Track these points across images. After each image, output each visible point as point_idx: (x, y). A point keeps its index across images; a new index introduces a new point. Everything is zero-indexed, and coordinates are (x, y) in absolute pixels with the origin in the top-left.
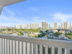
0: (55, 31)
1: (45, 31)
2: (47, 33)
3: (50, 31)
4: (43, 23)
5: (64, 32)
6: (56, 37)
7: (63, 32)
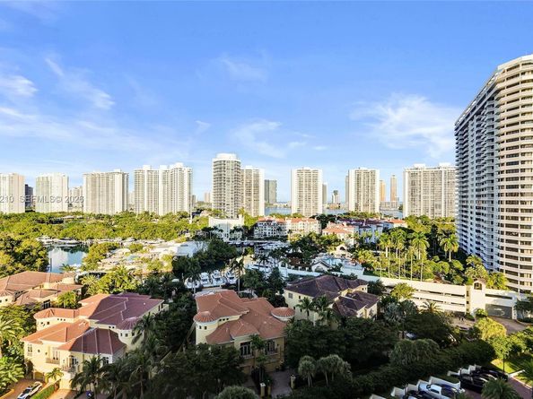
0: (299, 225)
1: (236, 229)
2: (246, 242)
3: (268, 231)
4: (220, 167)
5: (352, 230)
6: (296, 268)
7: (346, 233)
